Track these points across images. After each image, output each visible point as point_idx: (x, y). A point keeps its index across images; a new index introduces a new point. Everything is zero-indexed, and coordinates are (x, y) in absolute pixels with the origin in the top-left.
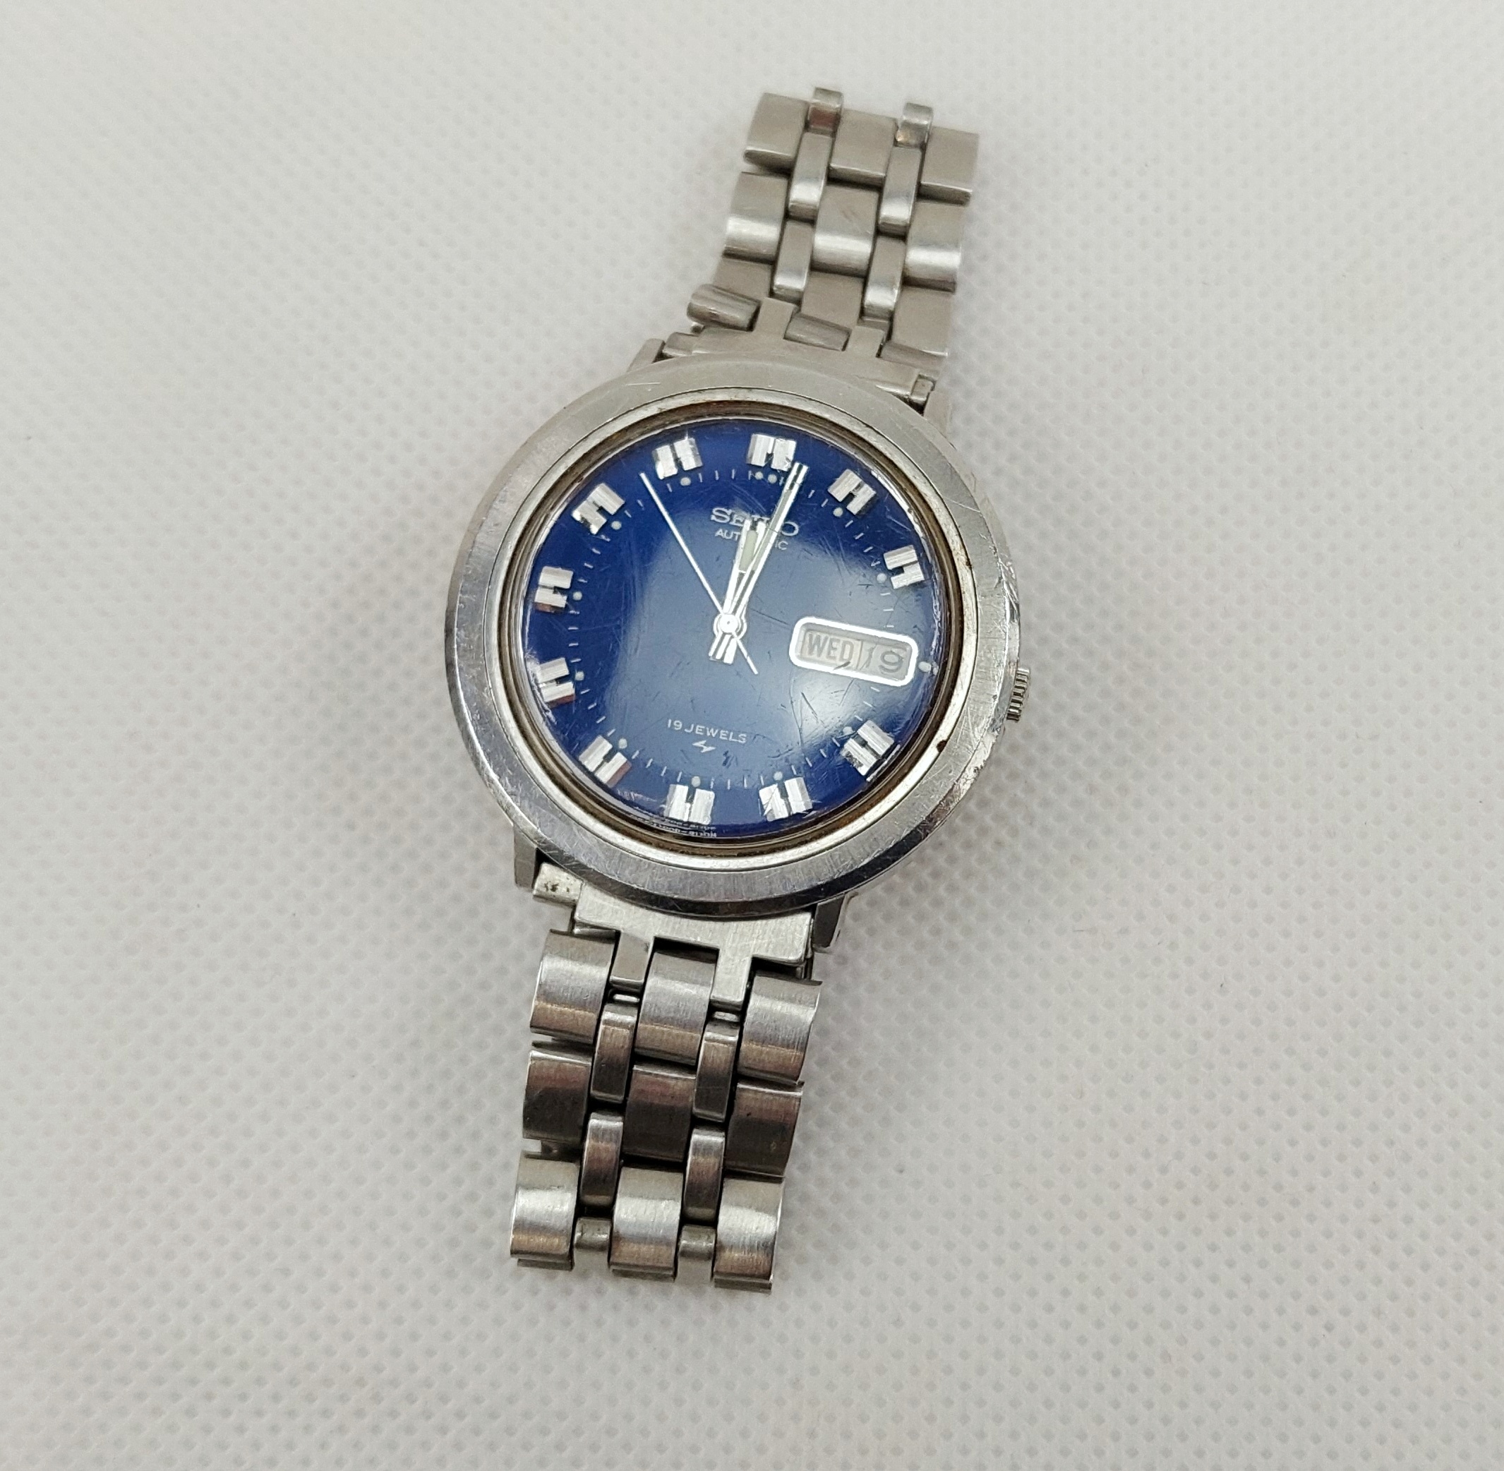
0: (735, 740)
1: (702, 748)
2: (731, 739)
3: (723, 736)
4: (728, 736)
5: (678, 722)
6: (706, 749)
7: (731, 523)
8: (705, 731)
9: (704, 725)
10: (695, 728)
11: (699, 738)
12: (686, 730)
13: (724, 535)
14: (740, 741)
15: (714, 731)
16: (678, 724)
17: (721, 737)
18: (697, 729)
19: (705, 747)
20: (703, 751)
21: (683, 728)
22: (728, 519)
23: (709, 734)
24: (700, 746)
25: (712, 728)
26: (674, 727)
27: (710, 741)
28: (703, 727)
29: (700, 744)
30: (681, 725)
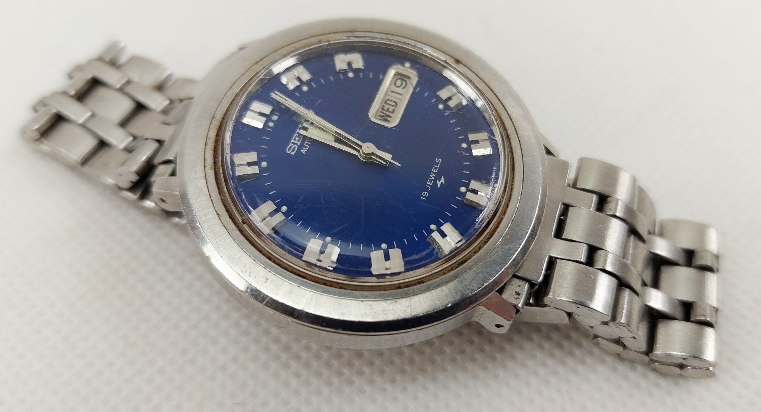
0: (439, 164)
1: (442, 183)
2: (438, 167)
3: (436, 171)
4: (436, 168)
6: (442, 180)
7: (299, 144)
8: (431, 180)
9: (428, 180)
10: (428, 185)
11: (435, 184)
12: (429, 190)
13: (306, 149)
14: (440, 162)
15: (432, 175)
16: (425, 194)
17: (436, 172)
18: (429, 183)
19: (441, 181)
20: (438, 181)
21: (427, 191)
22: (295, 146)
23: (433, 178)
24: (440, 184)
25: (431, 176)
26: (427, 196)
27: (438, 178)
28: (429, 180)
29: (439, 184)
30: (426, 192)
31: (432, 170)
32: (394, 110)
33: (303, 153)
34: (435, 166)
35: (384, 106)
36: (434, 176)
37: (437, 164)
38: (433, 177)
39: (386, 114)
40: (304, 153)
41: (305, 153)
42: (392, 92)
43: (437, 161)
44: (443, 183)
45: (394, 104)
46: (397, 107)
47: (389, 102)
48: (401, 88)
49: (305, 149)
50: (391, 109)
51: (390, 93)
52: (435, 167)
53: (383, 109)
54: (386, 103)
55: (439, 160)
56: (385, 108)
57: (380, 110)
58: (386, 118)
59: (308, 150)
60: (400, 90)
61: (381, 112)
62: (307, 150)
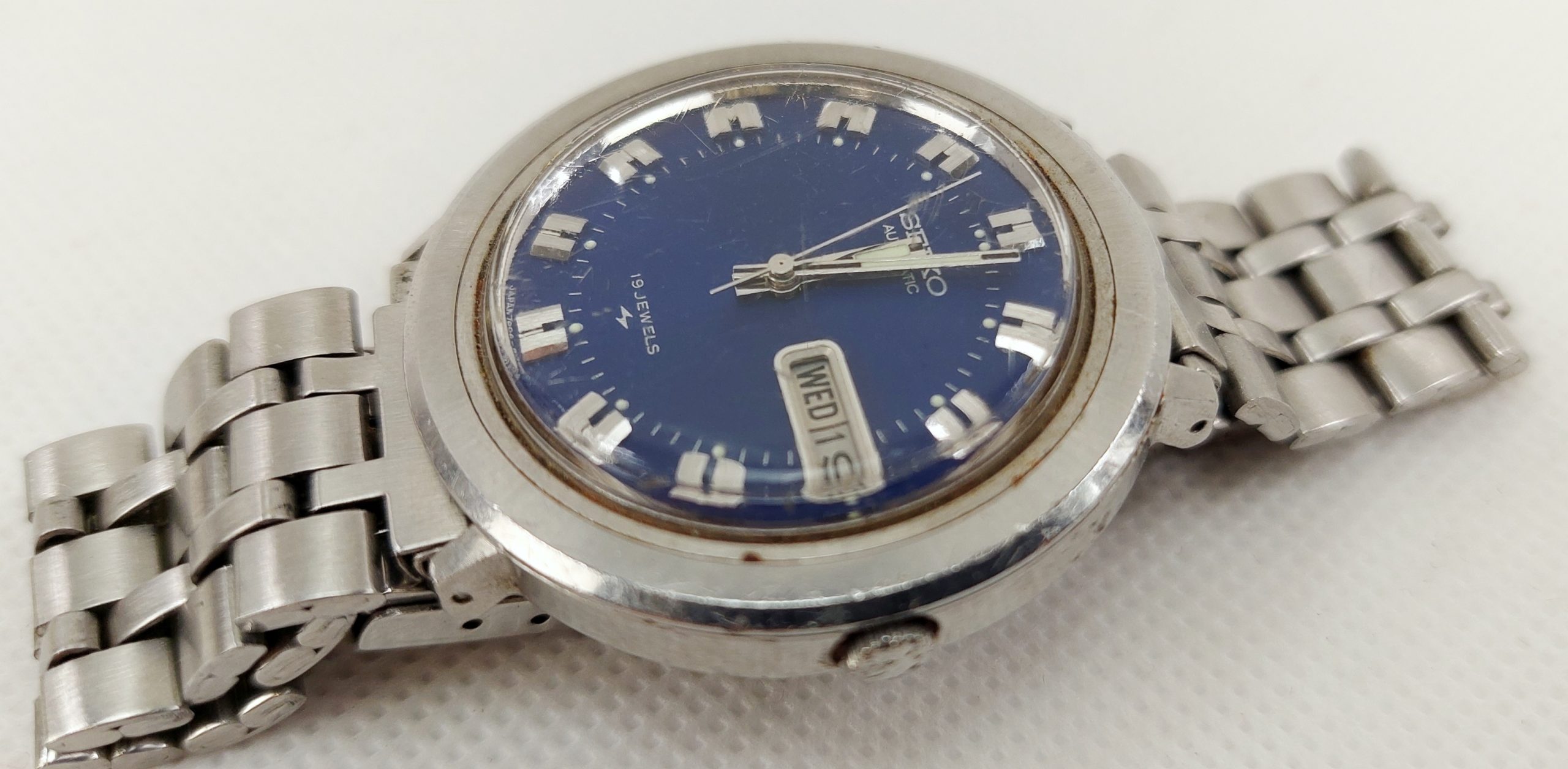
0: (647, 344)
4: (648, 335)
5: (642, 282)
6: (623, 322)
8: (644, 310)
10: (643, 300)
11: (632, 308)
12: (636, 294)
14: (648, 348)
15: (648, 320)
16: (640, 283)
18: (642, 303)
19: (624, 318)
20: (631, 316)
21: (637, 290)
23: (641, 316)
24: (623, 314)
25: (649, 317)
26: (633, 282)
27: (634, 321)
28: (648, 307)
29: (625, 313)
30: (639, 286)
31: (646, 303)
32: (808, 402)
33: (887, 225)
34: (654, 337)
35: (831, 396)
36: (642, 321)
37: (652, 342)
38: (643, 318)
39: (816, 385)
40: (887, 227)
41: (885, 228)
42: (841, 436)
43: (655, 348)
44: (619, 317)
45: (817, 413)
46: (806, 412)
47: (830, 410)
48: (831, 456)
49: (890, 233)
50: (814, 401)
51: (842, 430)
52: (653, 335)
53: (829, 391)
54: (834, 405)
55: (653, 350)
56: (825, 396)
57: (832, 386)
58: (808, 379)
59: (886, 235)
60: (830, 449)
61: (827, 383)
62: (885, 233)
